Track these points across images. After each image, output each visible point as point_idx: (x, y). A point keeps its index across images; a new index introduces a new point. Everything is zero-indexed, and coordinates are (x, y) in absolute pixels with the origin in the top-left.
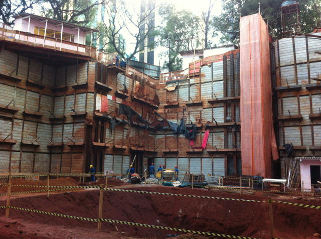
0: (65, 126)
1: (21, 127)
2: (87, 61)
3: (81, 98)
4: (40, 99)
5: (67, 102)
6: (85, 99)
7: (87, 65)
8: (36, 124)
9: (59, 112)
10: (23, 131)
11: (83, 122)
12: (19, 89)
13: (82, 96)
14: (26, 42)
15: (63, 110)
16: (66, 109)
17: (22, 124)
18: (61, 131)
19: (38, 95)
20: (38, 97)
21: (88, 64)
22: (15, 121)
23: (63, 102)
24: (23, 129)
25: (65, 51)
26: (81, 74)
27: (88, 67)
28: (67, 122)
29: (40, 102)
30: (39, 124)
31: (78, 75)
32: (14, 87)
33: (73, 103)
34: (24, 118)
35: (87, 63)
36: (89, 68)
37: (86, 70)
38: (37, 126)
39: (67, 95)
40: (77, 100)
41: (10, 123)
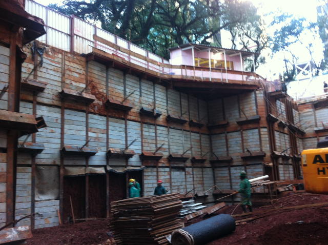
0: (232, 168)
1: (192, 176)
2: (253, 90)
3: (251, 134)
4: (200, 140)
5: (230, 140)
6: (258, 137)
7: (254, 96)
8: (201, 169)
9: (221, 152)
10: (193, 181)
11: (261, 164)
12: (185, 132)
13: (253, 133)
14: (193, 77)
15: (225, 149)
16: (230, 149)
17: (191, 173)
18: (228, 175)
19: (198, 135)
20: (199, 138)
21: (255, 94)
22: (187, 169)
23: (224, 141)
24: (193, 178)
25: (231, 82)
26: (246, 106)
27: (256, 97)
28: (235, 164)
29: (201, 143)
30: (204, 169)
31: (241, 107)
32: (181, 130)
33: (240, 142)
34: (193, 165)
35: (253, 93)
36: (258, 98)
37: (254, 102)
38: (202, 171)
39: (228, 132)
40: (245, 138)
41: (184, 173)
